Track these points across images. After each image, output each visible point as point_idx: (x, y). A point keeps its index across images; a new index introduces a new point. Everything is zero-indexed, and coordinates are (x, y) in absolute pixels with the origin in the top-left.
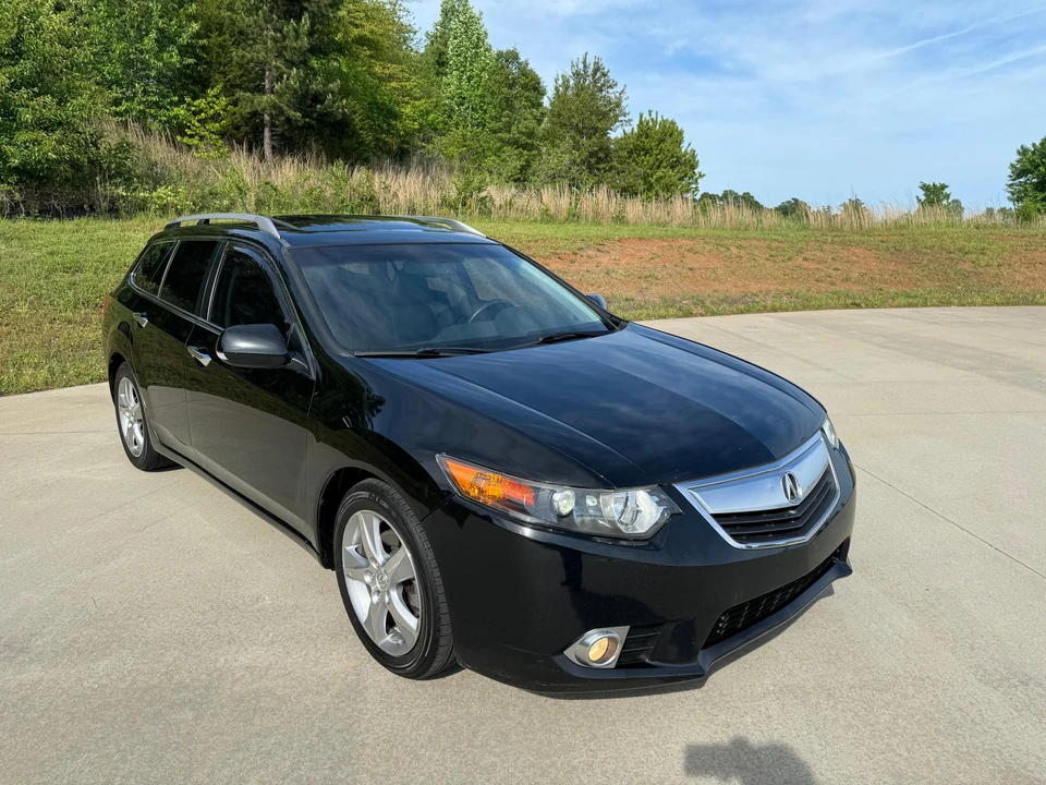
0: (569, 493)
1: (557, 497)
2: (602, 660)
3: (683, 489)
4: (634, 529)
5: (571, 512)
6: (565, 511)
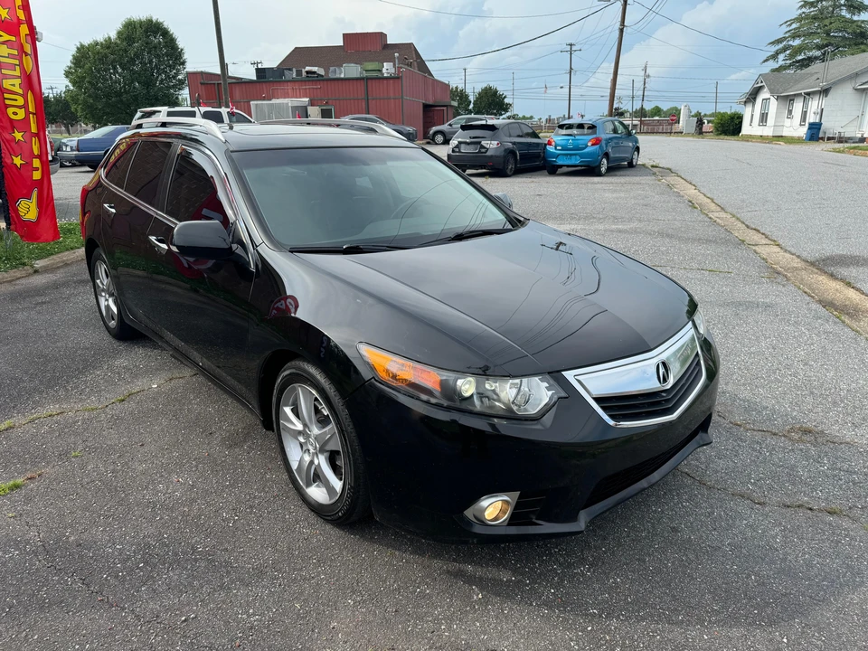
0: (471, 379)
1: (460, 382)
2: (496, 519)
3: (569, 375)
4: (526, 410)
5: (472, 395)
6: (467, 394)
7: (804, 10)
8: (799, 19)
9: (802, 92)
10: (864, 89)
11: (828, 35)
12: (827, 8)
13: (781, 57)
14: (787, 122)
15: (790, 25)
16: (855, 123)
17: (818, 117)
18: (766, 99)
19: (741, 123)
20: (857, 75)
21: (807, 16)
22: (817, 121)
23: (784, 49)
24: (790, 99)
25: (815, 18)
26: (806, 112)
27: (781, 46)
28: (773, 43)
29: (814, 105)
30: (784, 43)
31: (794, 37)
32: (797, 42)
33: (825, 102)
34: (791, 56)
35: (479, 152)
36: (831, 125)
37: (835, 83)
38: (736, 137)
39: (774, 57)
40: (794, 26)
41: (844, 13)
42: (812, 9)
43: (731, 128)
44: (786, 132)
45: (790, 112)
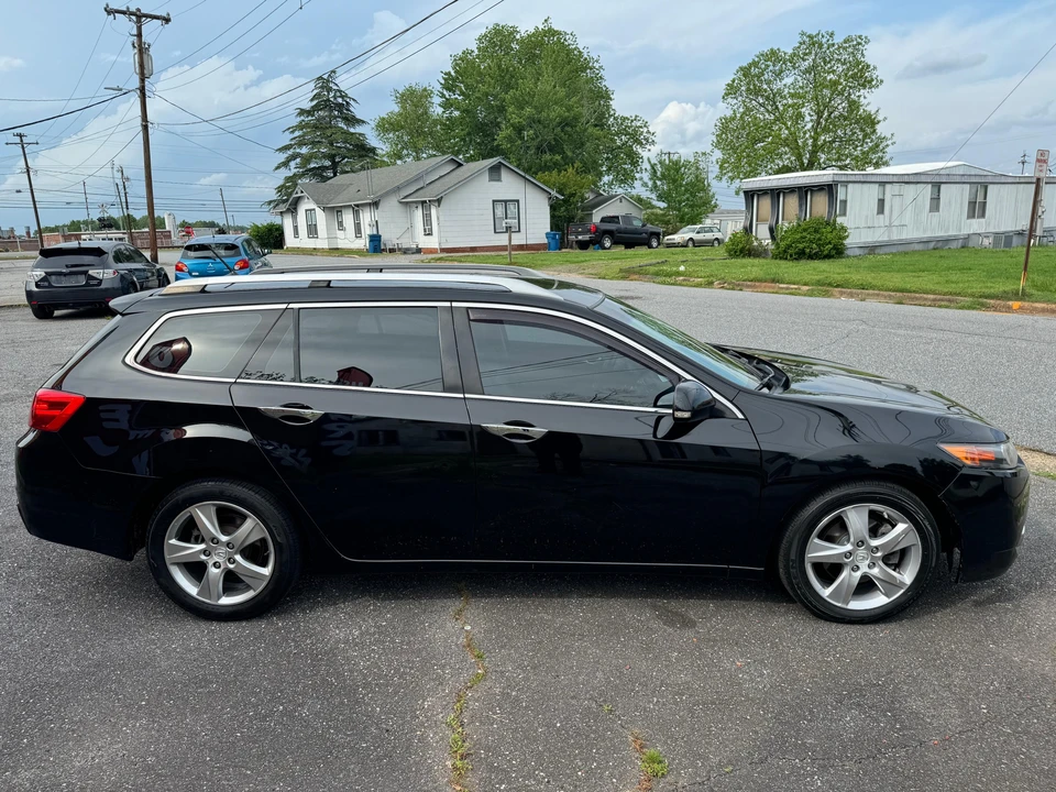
7: (302, 118)
8: (300, 127)
9: (352, 203)
10: (407, 203)
11: (332, 145)
12: (324, 118)
13: (292, 164)
14: (340, 234)
15: (293, 132)
16: (407, 235)
17: (375, 228)
18: (311, 210)
19: (282, 234)
20: (398, 189)
21: (307, 125)
22: (375, 233)
23: (294, 157)
24: (338, 211)
25: (316, 127)
26: (359, 224)
27: (290, 152)
28: (280, 150)
29: (366, 217)
30: (292, 150)
31: (301, 144)
32: (304, 150)
33: (377, 214)
34: (302, 165)
35: (87, 284)
36: (390, 236)
37: (381, 196)
38: (281, 251)
39: (285, 164)
40: (297, 134)
41: (341, 125)
42: (310, 118)
43: (272, 241)
44: (342, 244)
45: (340, 224)
